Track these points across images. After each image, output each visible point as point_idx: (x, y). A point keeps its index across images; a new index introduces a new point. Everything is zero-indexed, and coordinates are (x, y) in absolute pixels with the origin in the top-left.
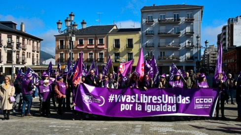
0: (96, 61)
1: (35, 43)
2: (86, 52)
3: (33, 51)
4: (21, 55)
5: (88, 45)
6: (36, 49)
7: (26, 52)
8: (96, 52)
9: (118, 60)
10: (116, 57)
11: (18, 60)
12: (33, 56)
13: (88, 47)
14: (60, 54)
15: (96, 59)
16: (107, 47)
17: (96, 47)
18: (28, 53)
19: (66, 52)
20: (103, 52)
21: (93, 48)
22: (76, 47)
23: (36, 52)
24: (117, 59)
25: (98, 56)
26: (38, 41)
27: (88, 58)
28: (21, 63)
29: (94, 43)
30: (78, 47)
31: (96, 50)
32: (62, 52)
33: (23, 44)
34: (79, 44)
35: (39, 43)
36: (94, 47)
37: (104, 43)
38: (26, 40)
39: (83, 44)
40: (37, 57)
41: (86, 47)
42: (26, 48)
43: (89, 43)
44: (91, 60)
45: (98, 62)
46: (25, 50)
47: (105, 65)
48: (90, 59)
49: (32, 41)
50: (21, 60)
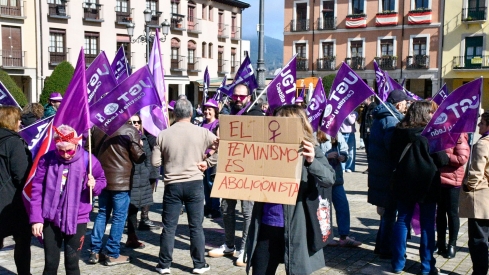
0: (402, 64)
1: (227, 14)
2: (371, 38)
3: (222, 39)
4: (184, 51)
5: (378, 15)
6: (228, 33)
7: (199, 41)
8: (403, 36)
9: (475, 61)
10: (471, 51)
11: (175, 63)
12: (220, 53)
13: (380, 20)
14: (297, 45)
15: (404, 58)
16: (441, 17)
17: (404, 20)
18: (204, 44)
19: (313, 40)
20: (427, 34)
21: (393, 25)
22: (344, 22)
23: (228, 41)
24: (475, 55)
25: (409, 50)
26: (235, 10)
27: (379, 55)
28: (185, 73)
29: (396, 10)
30: (349, 23)
31: (406, 29)
32: (302, 41)
33: (191, 18)
34: (351, 13)
35: (238, 15)
36: (395, 19)
37: (430, 7)
38: (199, 6)
39: (365, 12)
40: (233, 54)
41: (373, 23)
42: (198, 29)
43: (381, 11)
44: (386, 63)
45: (409, 68)
46: (196, 35)
47: (432, 77)
48: (383, 58)
49: (216, 11)
50: (183, 66)
